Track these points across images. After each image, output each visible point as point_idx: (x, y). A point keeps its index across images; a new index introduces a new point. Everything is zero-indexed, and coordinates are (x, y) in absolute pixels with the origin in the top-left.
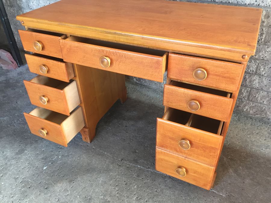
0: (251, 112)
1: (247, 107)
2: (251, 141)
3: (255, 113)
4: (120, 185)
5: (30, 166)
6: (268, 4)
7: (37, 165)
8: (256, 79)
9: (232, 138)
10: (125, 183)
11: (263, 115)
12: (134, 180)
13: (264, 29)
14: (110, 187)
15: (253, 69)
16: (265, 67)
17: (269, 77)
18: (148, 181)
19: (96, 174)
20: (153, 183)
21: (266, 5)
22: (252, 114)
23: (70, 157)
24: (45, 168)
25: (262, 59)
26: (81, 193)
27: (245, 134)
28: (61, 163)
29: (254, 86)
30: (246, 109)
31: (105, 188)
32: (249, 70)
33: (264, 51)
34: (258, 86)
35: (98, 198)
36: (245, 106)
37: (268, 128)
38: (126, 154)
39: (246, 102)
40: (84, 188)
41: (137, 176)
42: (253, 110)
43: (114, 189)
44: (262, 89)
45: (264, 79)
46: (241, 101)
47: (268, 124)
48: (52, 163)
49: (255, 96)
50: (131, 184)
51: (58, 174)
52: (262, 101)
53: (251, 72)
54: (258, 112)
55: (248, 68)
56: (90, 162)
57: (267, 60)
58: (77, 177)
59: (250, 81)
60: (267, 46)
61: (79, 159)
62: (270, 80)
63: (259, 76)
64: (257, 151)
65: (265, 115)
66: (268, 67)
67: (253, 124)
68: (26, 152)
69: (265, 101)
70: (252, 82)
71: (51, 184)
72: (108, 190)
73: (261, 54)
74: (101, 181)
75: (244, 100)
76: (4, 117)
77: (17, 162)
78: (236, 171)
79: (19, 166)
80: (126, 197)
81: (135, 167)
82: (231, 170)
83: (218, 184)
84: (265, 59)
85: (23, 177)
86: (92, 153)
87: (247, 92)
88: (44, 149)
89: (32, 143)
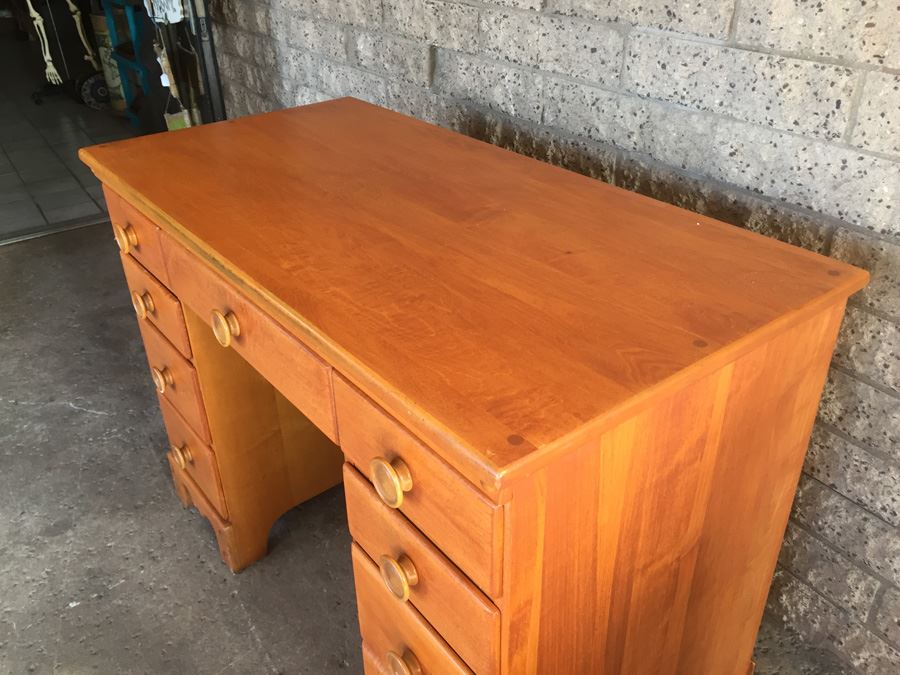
1: (864, 654)
5: (46, 582)
7: (63, 587)
23: (155, 598)
24: (72, 605)
28: (119, 606)
29: (895, 576)
30: (862, 661)
32: (879, 506)
36: (858, 647)
39: (864, 632)
46: (846, 619)
48: (100, 597)
51: (88, 638)
53: (885, 515)
55: (872, 494)
56: (192, 638)
59: (882, 554)
61: (171, 613)
68: (70, 533)
70: (887, 560)
71: (51, 664)
75: (857, 621)
77: (29, 557)
79: (25, 570)
85: (9, 609)
86: (217, 611)
87: (869, 592)
88: (113, 544)
89: (100, 512)
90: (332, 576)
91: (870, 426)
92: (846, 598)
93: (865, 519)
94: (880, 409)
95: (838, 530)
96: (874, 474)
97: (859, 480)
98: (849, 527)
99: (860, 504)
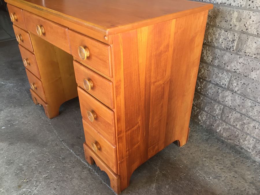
0: (224, 134)
1: (220, 128)
2: (203, 165)
3: (228, 137)
4: (43, 160)
6: (239, 3)
8: (229, 95)
9: (183, 155)
10: (48, 160)
11: (236, 142)
12: (57, 161)
13: (236, 34)
14: (34, 159)
15: (226, 82)
16: (238, 81)
17: (242, 96)
18: (68, 166)
19: (33, 145)
20: (70, 170)
21: (237, 5)
22: (225, 138)
23: (27, 125)
24: (3, 128)
25: (234, 71)
26: (10, 155)
27: (202, 156)
28: (17, 128)
29: (226, 103)
30: (219, 130)
31: (30, 158)
32: (222, 83)
33: (235, 62)
34: (231, 105)
35: (18, 164)
36: (218, 126)
37: (236, 158)
38: (70, 137)
39: (219, 121)
40: (15, 153)
41: (62, 159)
42: (226, 133)
43: (35, 162)
44: (235, 110)
45: (237, 97)
46: (215, 119)
47: (240, 154)
48: (11, 126)
49: (228, 116)
50: (52, 163)
51: (7, 135)
52: (235, 124)
53: (223, 86)
54: (231, 137)
55: (220, 80)
56: (38, 134)
57: (240, 74)
58: (18, 143)
59: (223, 97)
60: (239, 56)
61: (32, 129)
62: (243, 100)
63: (232, 92)
64: (201, 177)
65: (238, 142)
66: (241, 83)
67: (221, 149)
68: (2, 112)
69: (238, 125)
70: (224, 99)
72: (31, 160)
73: (232, 65)
74: (31, 152)
75: (218, 119)
76: (10, 84)
78: (158, 188)
80: (38, 172)
81: (68, 150)
82: (154, 186)
83: (129, 193)
84: (238, 71)
86: (45, 128)
87: (220, 109)
88: (15, 114)
89: (11, 107)
90: (78, 119)
91: (219, 61)
92: (215, 113)
93: (219, 89)
94: (221, 56)
95: (212, 94)
96: (220, 75)
97: (216, 77)
98: (215, 92)
99: (217, 84)
